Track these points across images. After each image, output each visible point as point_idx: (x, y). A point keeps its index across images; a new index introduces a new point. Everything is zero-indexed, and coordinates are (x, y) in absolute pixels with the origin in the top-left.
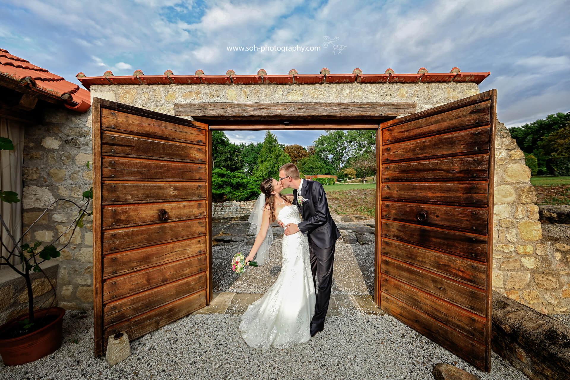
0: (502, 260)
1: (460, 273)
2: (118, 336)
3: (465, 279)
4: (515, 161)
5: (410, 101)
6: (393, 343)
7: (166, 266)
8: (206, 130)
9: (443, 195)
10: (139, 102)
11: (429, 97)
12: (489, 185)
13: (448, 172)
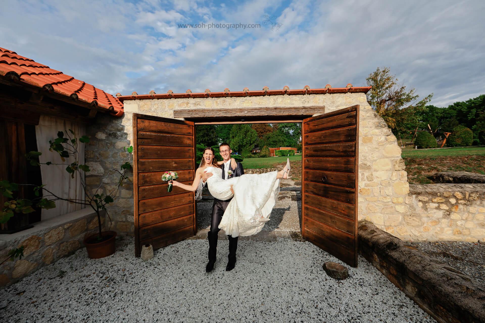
0: (383, 207)
1: (343, 212)
2: (147, 246)
3: (345, 215)
4: (391, 143)
5: (321, 105)
6: (306, 254)
7: (171, 209)
8: (193, 126)
9: (335, 165)
10: (153, 109)
11: (333, 102)
12: (355, 160)
13: (337, 152)
